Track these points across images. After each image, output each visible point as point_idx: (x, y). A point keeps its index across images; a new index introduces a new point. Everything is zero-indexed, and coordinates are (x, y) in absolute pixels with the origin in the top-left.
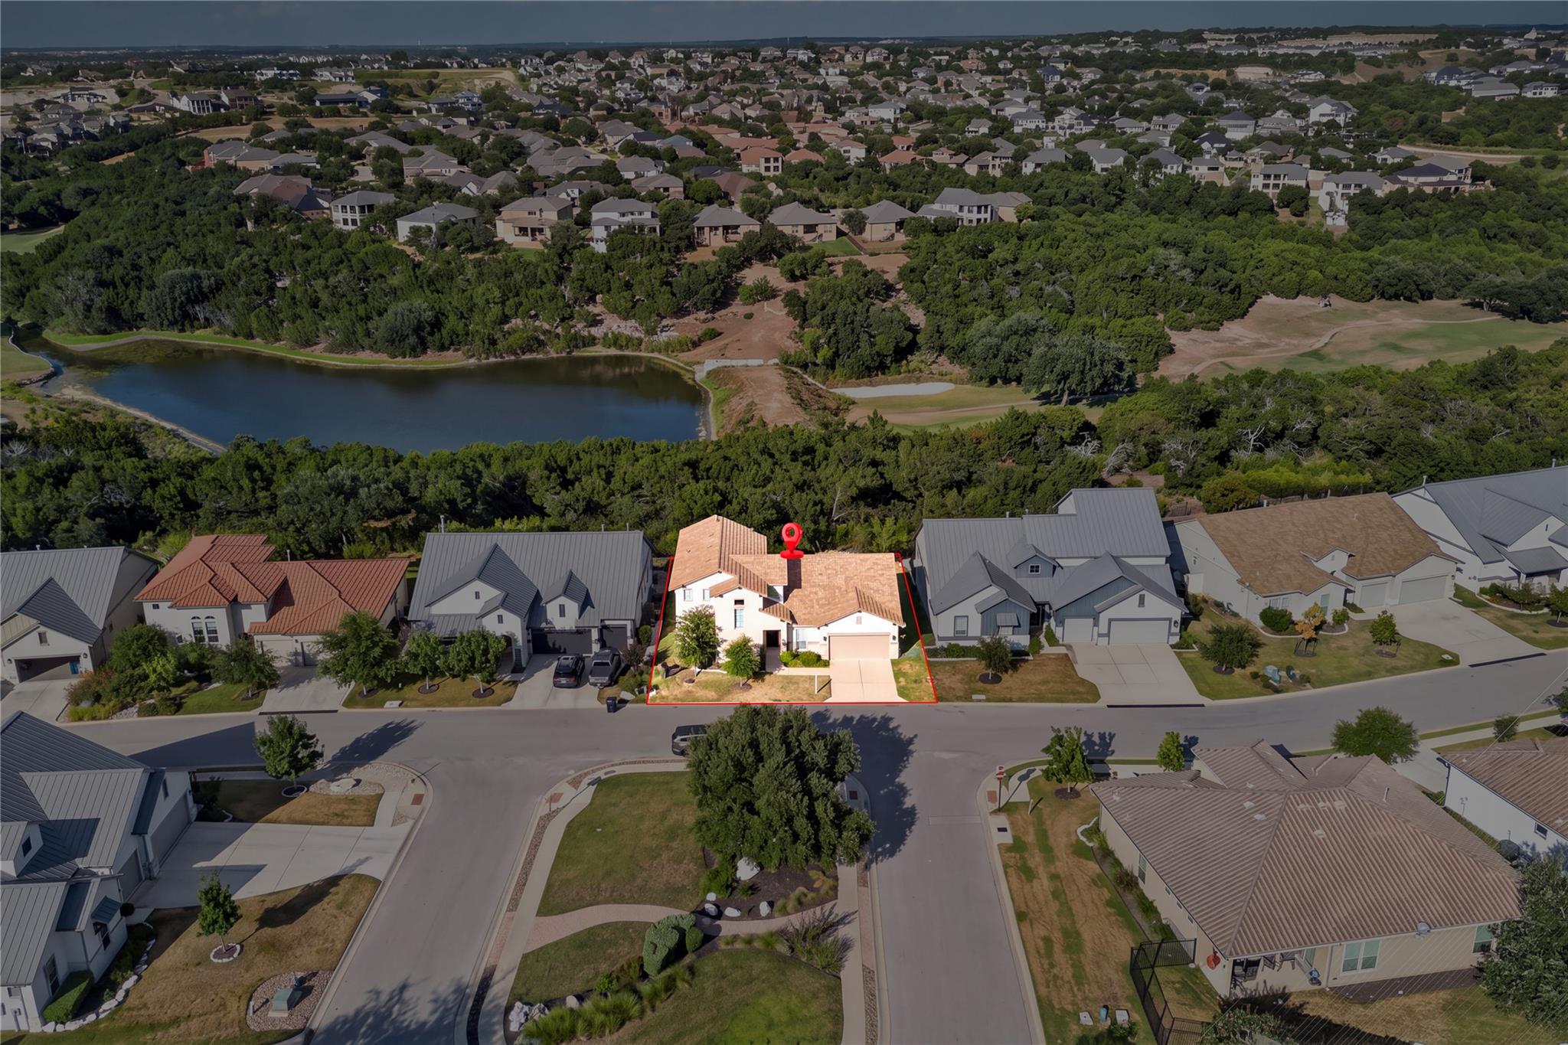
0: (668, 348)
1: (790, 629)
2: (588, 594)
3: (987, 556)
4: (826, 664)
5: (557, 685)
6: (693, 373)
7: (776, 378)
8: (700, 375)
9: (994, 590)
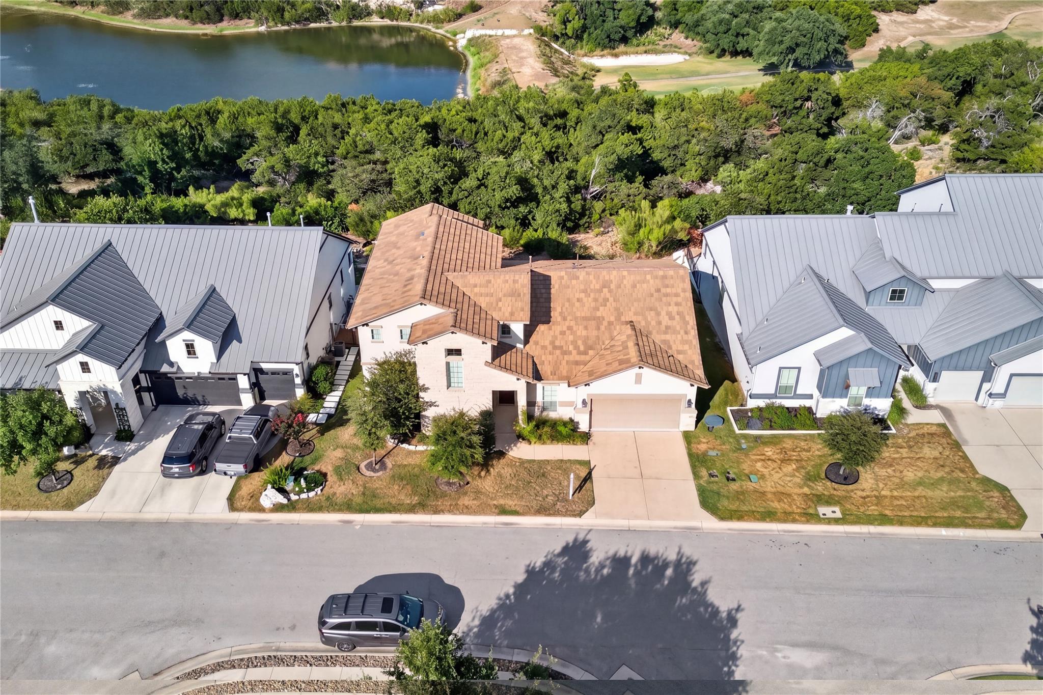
0: (436, 20)
1: (531, 389)
2: (233, 322)
3: (823, 273)
4: (586, 437)
5: (166, 474)
6: (455, 42)
7: (529, 47)
8: (461, 43)
9: (845, 332)
